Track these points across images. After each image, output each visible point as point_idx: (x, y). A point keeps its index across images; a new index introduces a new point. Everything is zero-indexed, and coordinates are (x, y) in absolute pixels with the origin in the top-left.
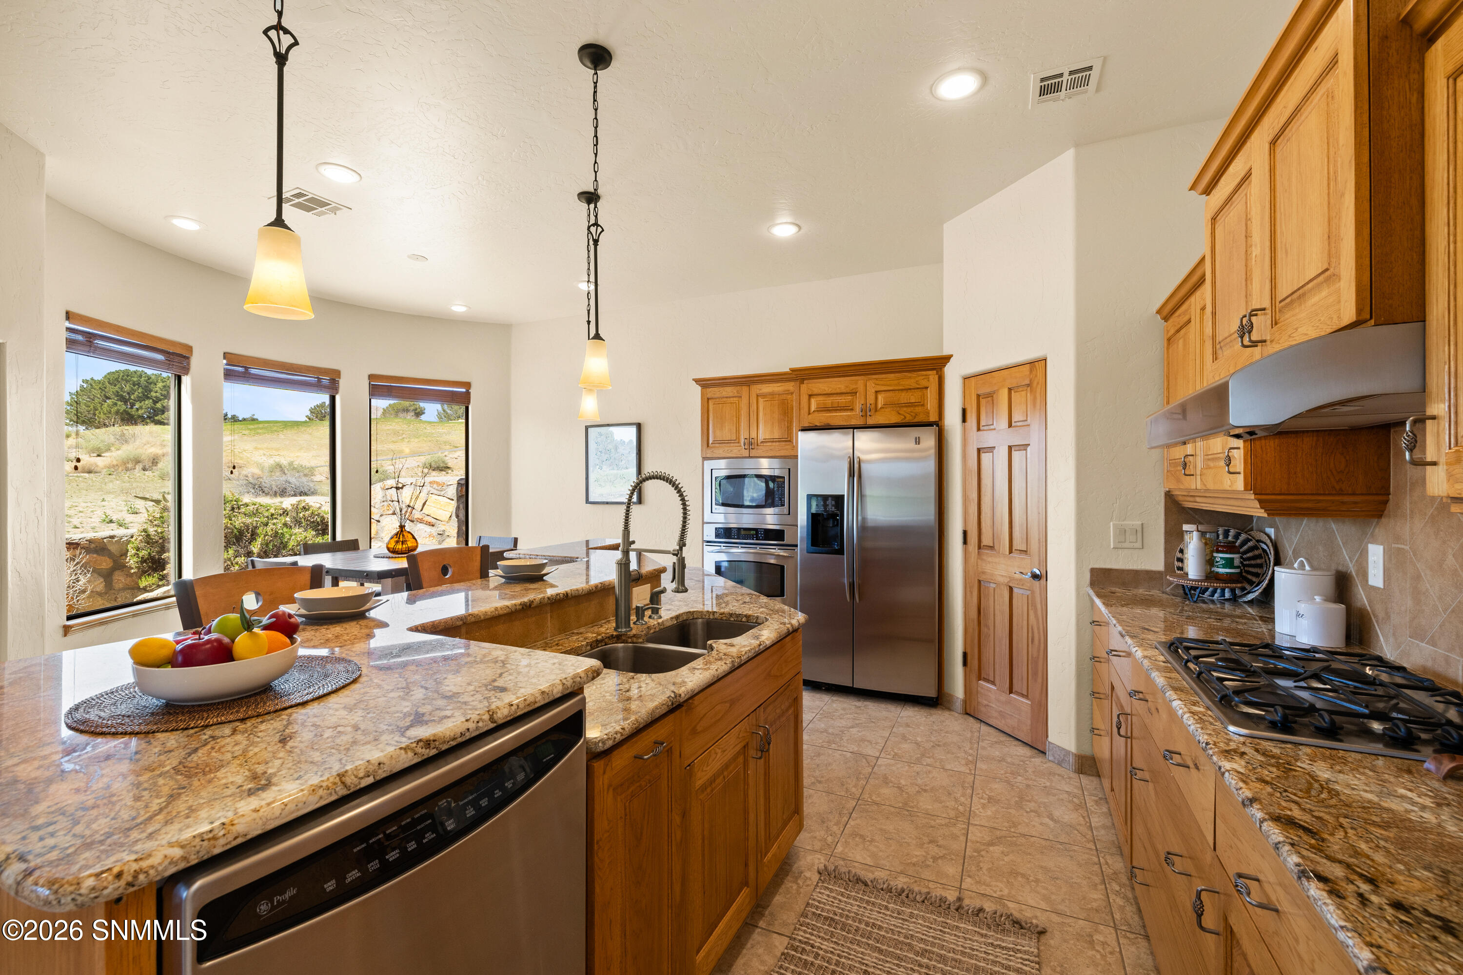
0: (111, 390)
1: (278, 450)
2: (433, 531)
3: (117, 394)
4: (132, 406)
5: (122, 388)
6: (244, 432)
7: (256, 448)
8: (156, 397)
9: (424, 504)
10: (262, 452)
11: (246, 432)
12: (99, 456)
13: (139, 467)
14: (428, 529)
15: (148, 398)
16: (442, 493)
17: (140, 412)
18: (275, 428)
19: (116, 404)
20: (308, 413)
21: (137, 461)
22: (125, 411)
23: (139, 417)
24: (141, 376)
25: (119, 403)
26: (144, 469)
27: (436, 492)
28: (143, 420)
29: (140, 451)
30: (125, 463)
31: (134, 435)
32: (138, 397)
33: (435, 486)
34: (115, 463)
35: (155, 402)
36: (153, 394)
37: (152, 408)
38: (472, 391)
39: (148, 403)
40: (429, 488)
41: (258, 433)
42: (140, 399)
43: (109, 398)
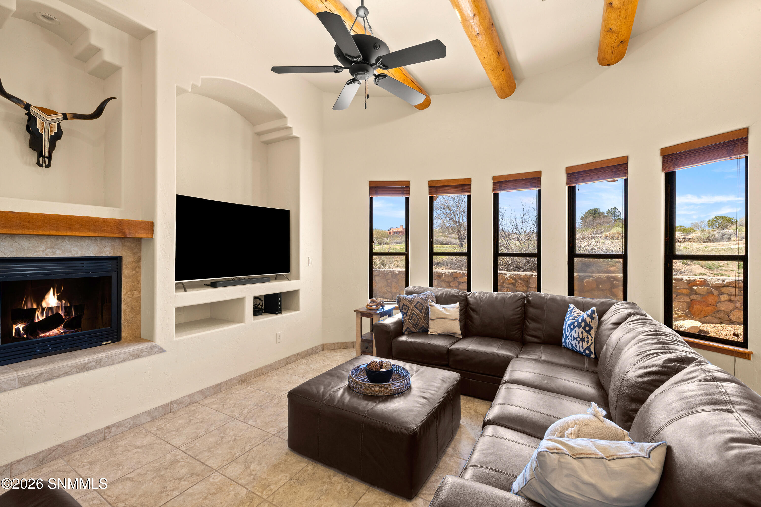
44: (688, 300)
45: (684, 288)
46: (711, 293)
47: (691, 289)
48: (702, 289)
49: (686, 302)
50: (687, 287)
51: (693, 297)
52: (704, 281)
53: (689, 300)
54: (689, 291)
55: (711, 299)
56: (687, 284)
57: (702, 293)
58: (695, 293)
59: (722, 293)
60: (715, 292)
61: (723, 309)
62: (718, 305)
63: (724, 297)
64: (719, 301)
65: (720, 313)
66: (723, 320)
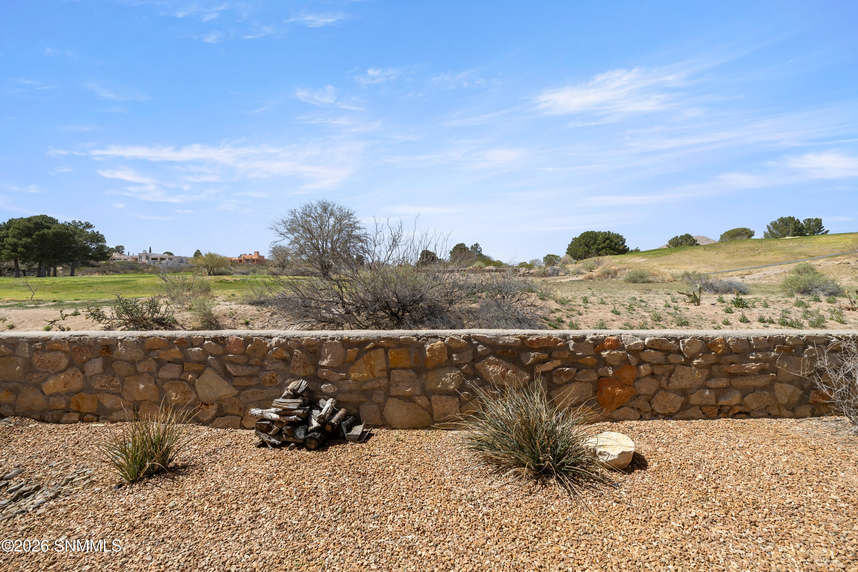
0: (582, 241)
1: (672, 265)
3: (584, 243)
4: (590, 248)
5: (586, 240)
10: (664, 267)
11: (651, 256)
13: (610, 276)
15: (596, 244)
17: (593, 250)
18: (666, 253)
19: (584, 248)
21: (609, 273)
22: (587, 251)
23: (592, 253)
24: (593, 234)
26: (612, 277)
28: (594, 254)
29: (607, 268)
30: (604, 274)
32: (592, 243)
34: (599, 274)
35: (599, 245)
36: (598, 241)
37: (598, 249)
39: (596, 246)
41: (658, 256)
42: (593, 245)
43: (581, 246)
44: (594, 379)
45: (589, 356)
46: (627, 362)
47: (599, 356)
48: (614, 355)
49: (591, 382)
50: (593, 353)
51: (602, 371)
52: (617, 340)
53: (596, 378)
54: (595, 361)
55: (627, 374)
56: (592, 347)
57: (614, 364)
58: (604, 363)
59: (641, 362)
60: (633, 361)
61: (643, 391)
62: (636, 384)
63: (644, 369)
64: (637, 377)
65: (641, 399)
66: (642, 414)
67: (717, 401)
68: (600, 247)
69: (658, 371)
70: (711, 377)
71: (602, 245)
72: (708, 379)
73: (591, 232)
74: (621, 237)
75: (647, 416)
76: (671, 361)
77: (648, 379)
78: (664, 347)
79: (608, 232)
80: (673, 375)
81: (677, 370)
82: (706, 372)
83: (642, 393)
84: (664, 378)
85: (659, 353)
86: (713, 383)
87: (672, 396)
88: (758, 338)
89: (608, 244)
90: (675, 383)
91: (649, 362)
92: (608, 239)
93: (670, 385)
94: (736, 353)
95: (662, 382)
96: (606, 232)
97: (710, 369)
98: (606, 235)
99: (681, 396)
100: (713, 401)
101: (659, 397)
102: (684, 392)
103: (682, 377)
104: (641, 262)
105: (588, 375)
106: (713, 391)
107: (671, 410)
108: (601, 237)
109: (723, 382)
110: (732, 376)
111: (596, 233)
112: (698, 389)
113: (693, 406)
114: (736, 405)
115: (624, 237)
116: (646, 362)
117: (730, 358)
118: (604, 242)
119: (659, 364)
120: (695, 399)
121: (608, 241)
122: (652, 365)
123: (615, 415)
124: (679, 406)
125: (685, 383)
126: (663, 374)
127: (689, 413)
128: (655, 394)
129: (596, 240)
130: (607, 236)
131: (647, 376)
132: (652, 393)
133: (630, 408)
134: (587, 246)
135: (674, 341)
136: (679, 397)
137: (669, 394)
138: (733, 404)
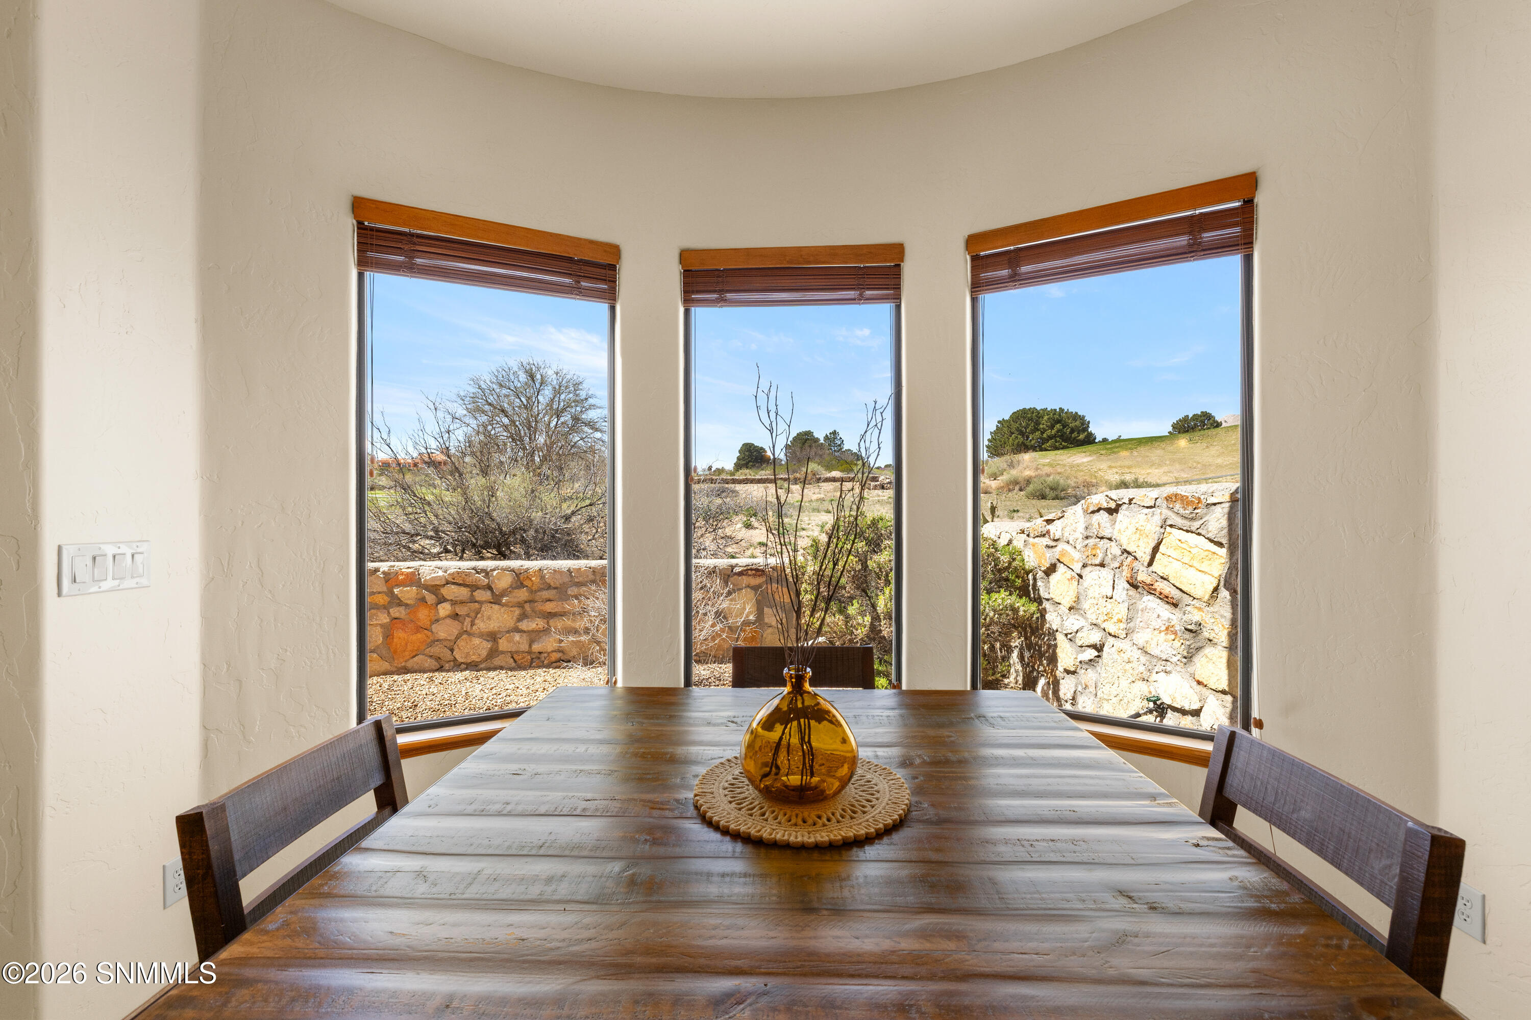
0: (1014, 426)
1: (1129, 467)
2: (1175, 618)
3: (1018, 429)
4: (1028, 437)
5: (1021, 424)
6: (1103, 452)
7: (1110, 467)
8: (1043, 428)
9: (1156, 550)
10: (1115, 470)
12: (995, 479)
14: (1165, 611)
15: (1038, 430)
16: (1195, 525)
17: (1033, 442)
19: (1017, 437)
20: (1171, 429)
22: (1022, 442)
23: (1032, 446)
24: (1033, 413)
25: (1019, 436)
27: (1179, 521)
28: (1034, 449)
31: (1019, 462)
32: (1031, 430)
33: (1178, 506)
34: (1002, 485)
35: (1042, 433)
36: (1041, 426)
37: (1041, 438)
38: (1262, 199)
39: (1038, 433)
40: (1166, 512)
41: (1113, 452)
42: (1033, 432)
43: (1013, 433)
44: (385, 621)
45: (379, 593)
46: (423, 600)
47: (390, 593)
48: (408, 592)
49: (382, 626)
50: (385, 589)
51: (396, 612)
52: (413, 574)
53: (388, 620)
54: (387, 599)
55: (423, 615)
56: (384, 582)
57: (409, 602)
58: (398, 602)
59: (442, 600)
60: (430, 598)
61: (442, 635)
62: (433, 626)
63: (444, 609)
64: (436, 618)
65: (437, 645)
66: (442, 663)
67: (530, 646)
68: (1045, 436)
69: (462, 610)
70: (523, 616)
71: (1049, 432)
72: (520, 620)
73: (1029, 409)
74: (1082, 418)
75: (447, 666)
76: (477, 599)
77: (449, 621)
78: (469, 580)
79: (1060, 408)
80: (479, 616)
81: (483, 609)
82: (517, 611)
83: (441, 638)
84: (468, 620)
85: (462, 588)
86: (524, 625)
87: (477, 641)
88: (580, 569)
89: (1058, 431)
90: (482, 625)
91: (452, 600)
92: (1058, 421)
93: (474, 628)
94: (555, 588)
95: (466, 624)
96: (1055, 410)
97: (523, 607)
98: (1054, 414)
99: (488, 641)
100: (524, 647)
101: (461, 643)
102: (493, 637)
103: (489, 618)
104: (1083, 463)
105: (378, 616)
106: (525, 635)
107: (475, 658)
108: (1046, 418)
109: (539, 623)
110: (551, 615)
111: (1038, 412)
112: (508, 632)
113: (503, 653)
114: (553, 651)
115: (1087, 418)
116: (448, 600)
117: (546, 594)
118: (1052, 427)
119: (462, 602)
120: (503, 644)
121: (1058, 426)
122: (454, 603)
123: (410, 664)
124: (485, 654)
125: (493, 625)
126: (468, 615)
127: (497, 661)
128: (457, 638)
129: (1038, 423)
130: (1056, 417)
131: (449, 616)
132: (453, 638)
133: (426, 656)
134: (1022, 433)
135: (483, 574)
136: (485, 643)
137: (473, 639)
138: (549, 651)
